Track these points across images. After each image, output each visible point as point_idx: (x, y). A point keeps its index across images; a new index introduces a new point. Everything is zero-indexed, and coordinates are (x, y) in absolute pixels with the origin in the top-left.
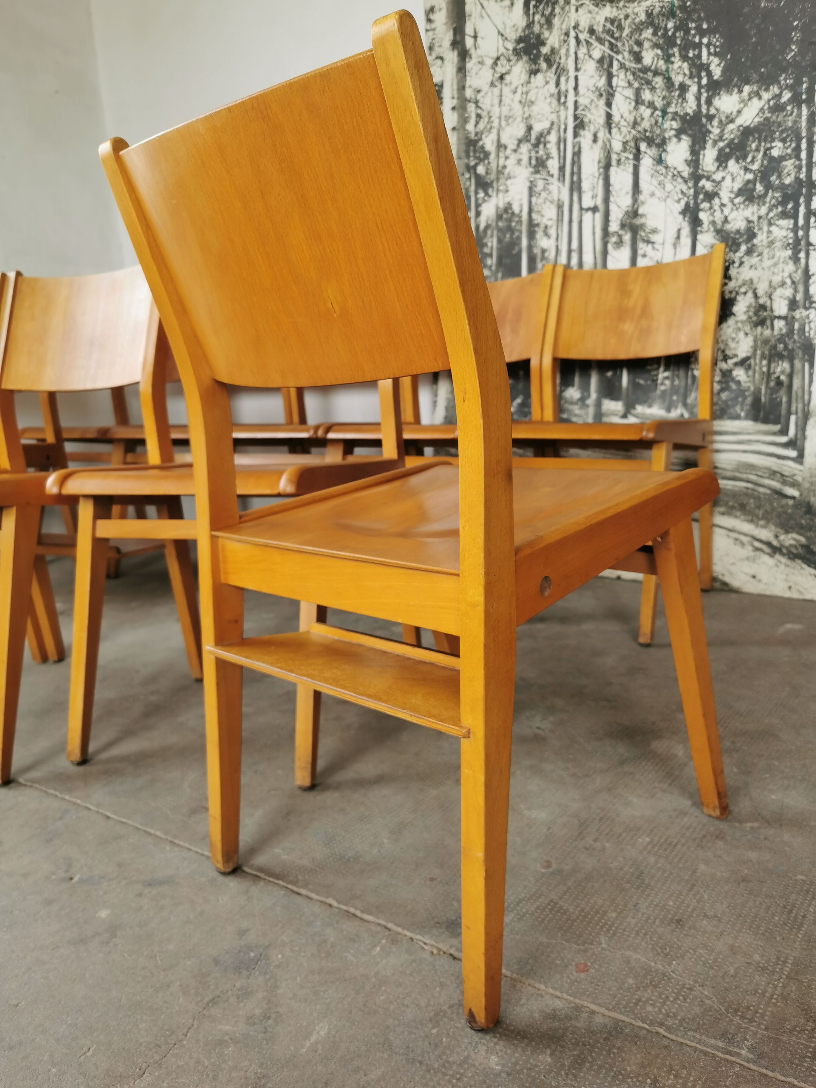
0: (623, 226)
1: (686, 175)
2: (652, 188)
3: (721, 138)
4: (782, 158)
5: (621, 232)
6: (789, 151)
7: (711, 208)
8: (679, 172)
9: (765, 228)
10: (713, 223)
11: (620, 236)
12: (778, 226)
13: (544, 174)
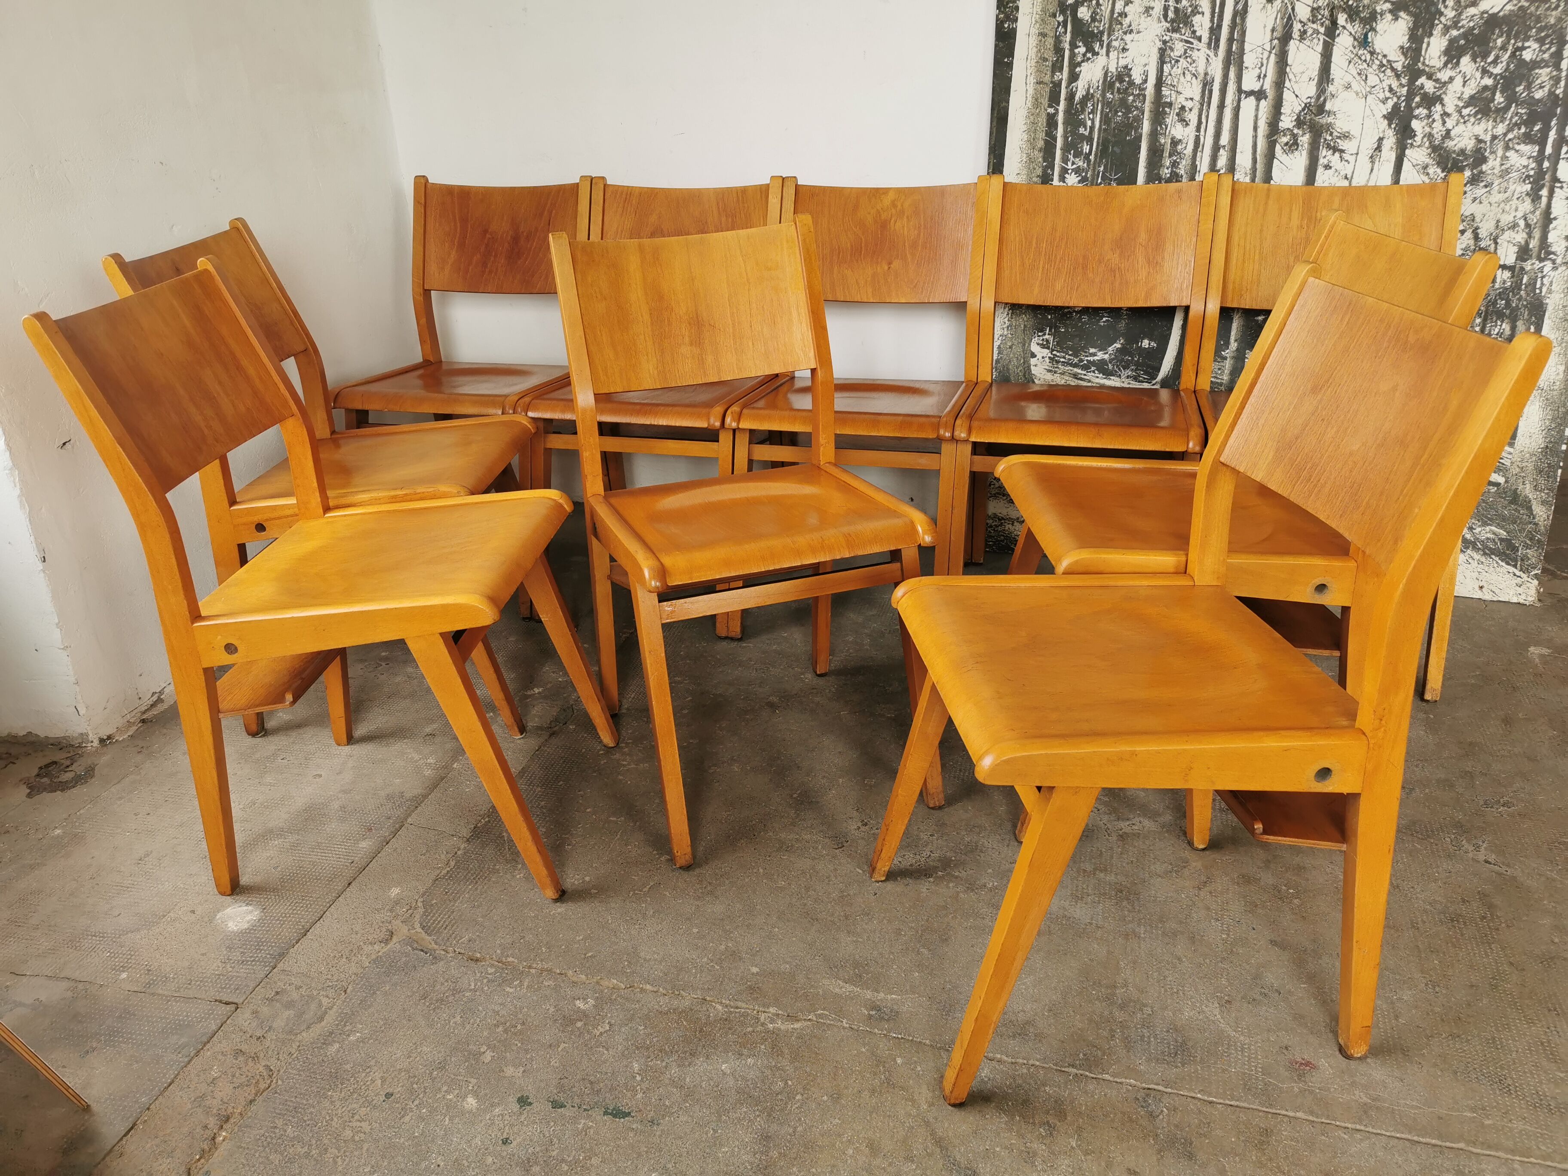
0: (1299, 123)
1: (1399, 66)
2: (1349, 78)
3: (1455, 24)
4: (1536, 64)
5: (1296, 131)
6: (1546, 56)
7: (1429, 116)
8: (1388, 61)
9: (1500, 153)
10: (1430, 136)
11: (1295, 137)
12: (1517, 151)
13: (1186, 34)
